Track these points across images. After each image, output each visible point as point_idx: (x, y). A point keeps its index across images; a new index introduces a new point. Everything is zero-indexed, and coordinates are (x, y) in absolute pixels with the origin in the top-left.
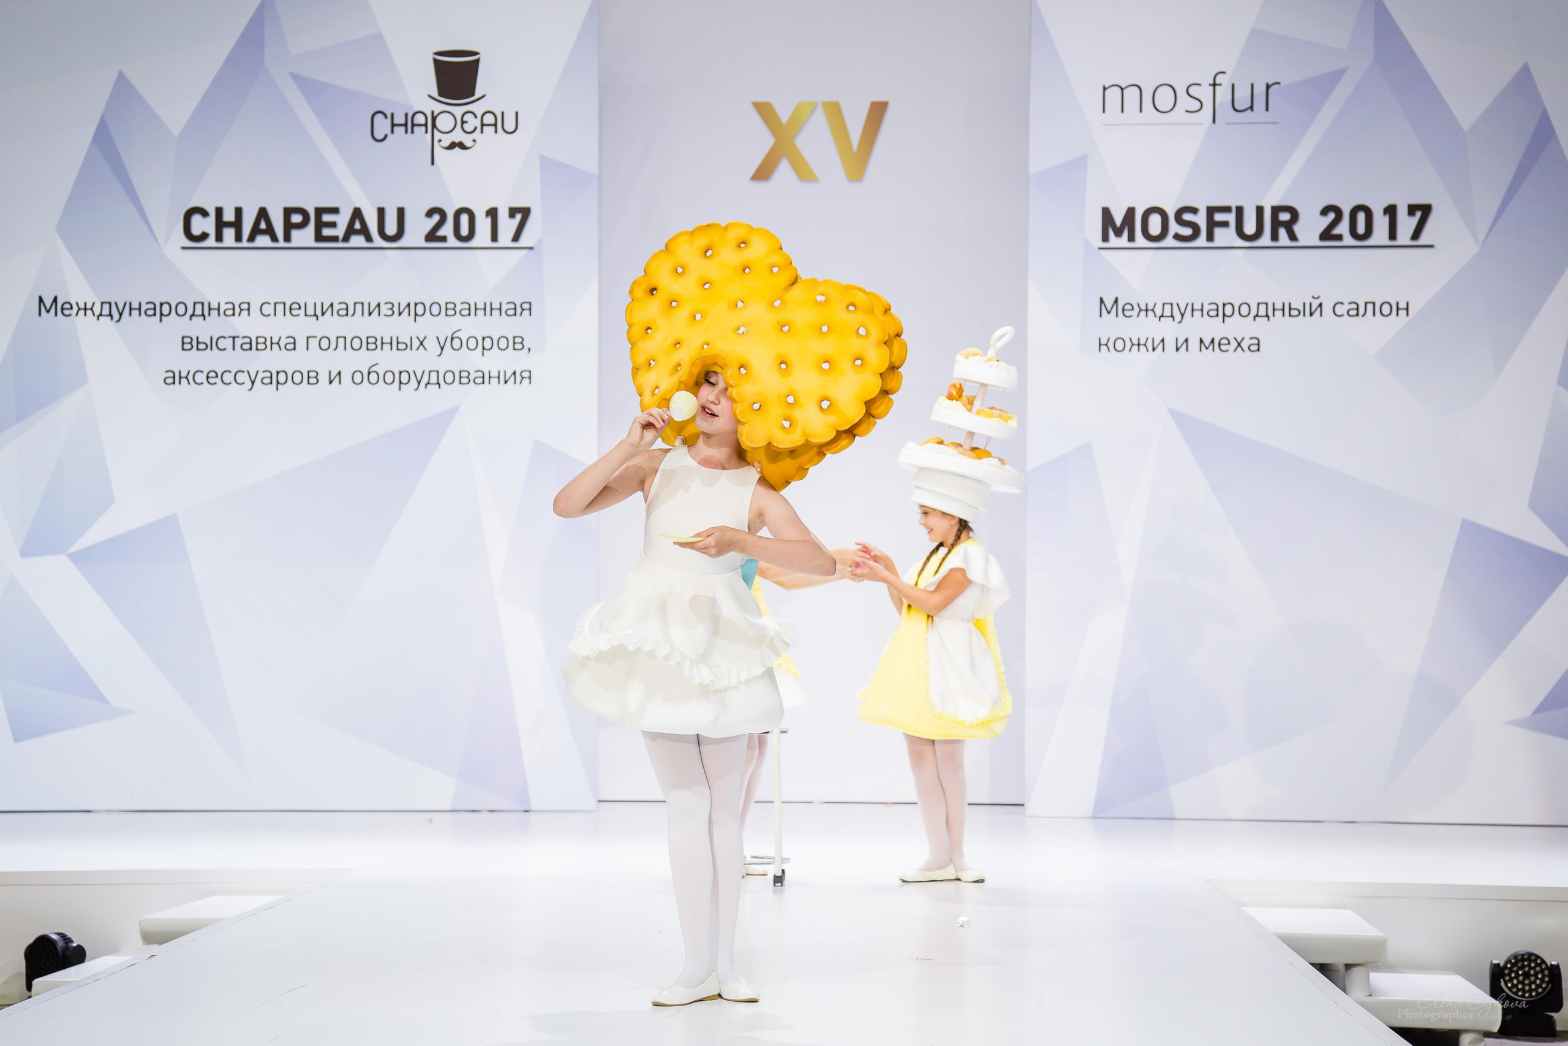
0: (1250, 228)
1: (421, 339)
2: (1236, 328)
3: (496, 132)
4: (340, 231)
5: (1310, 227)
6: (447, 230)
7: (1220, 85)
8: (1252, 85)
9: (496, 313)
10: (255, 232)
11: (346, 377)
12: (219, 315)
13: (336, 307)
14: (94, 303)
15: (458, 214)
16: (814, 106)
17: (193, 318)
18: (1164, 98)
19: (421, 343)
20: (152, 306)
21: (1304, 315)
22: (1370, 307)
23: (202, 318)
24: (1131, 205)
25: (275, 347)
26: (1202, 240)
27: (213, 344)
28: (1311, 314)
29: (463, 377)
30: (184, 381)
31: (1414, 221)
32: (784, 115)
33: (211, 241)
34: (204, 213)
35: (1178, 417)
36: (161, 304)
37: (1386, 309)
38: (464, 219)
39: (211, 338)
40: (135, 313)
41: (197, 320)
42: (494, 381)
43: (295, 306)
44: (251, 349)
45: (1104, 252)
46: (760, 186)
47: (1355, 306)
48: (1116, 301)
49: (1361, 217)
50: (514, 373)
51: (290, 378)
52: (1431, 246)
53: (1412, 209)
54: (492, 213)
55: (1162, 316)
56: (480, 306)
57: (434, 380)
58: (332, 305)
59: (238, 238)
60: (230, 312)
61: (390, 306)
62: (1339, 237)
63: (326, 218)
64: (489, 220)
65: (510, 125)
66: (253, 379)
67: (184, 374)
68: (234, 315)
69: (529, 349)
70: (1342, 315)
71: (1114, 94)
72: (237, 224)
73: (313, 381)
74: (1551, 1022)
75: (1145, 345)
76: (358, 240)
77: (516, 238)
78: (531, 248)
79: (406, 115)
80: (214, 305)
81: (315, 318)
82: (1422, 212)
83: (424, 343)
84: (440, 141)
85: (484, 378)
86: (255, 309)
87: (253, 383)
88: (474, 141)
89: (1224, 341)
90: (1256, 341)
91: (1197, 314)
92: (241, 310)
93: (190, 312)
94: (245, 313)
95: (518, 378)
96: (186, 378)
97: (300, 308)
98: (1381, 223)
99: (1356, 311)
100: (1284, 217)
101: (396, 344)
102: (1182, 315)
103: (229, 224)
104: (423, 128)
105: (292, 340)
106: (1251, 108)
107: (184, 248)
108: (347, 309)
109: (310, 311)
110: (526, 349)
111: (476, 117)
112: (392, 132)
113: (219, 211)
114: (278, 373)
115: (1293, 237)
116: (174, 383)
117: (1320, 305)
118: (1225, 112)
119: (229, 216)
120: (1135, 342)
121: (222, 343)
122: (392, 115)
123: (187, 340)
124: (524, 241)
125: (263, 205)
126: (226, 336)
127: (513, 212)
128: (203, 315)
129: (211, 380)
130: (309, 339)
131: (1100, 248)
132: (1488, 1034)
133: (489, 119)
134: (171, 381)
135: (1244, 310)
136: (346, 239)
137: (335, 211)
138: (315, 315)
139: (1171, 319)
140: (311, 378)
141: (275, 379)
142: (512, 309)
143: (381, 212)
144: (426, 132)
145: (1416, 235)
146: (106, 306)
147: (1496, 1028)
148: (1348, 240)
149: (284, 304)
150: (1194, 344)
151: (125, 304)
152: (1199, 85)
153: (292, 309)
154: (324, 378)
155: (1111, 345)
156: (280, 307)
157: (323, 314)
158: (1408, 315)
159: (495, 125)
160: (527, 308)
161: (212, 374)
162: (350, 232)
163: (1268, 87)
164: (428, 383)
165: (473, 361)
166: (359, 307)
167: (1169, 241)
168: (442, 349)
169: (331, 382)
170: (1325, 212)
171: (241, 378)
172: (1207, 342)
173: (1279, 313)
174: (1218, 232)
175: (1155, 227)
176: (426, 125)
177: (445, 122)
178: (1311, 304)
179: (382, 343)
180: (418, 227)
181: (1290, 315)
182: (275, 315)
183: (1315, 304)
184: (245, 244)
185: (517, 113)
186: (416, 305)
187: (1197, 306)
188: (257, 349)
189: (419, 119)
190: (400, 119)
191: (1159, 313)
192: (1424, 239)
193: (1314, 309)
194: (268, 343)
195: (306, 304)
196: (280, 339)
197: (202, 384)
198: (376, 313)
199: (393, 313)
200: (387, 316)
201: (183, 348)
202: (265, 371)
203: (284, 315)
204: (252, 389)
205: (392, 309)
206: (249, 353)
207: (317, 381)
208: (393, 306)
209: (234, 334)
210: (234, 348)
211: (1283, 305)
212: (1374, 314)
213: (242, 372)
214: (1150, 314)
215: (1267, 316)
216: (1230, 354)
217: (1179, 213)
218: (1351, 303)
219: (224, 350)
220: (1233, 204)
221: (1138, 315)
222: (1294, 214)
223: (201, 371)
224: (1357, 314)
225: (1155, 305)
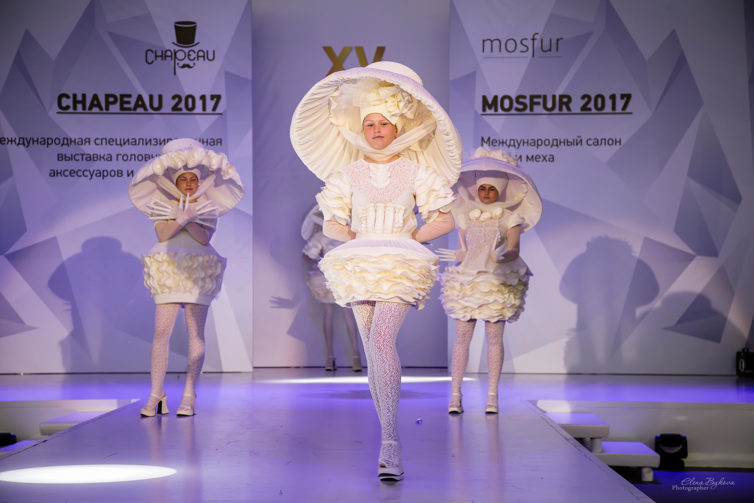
0: (549, 105)
2: (544, 150)
3: (204, 60)
4: (132, 105)
5: (576, 105)
6: (182, 105)
7: (536, 39)
8: (551, 40)
10: (92, 106)
12: (75, 144)
13: (130, 141)
14: (15, 139)
15: (187, 98)
16: (351, 48)
17: (64, 146)
18: (511, 46)
20: (43, 140)
21: (574, 145)
22: (603, 141)
23: (67, 146)
24: (496, 94)
25: (102, 159)
26: (528, 111)
27: (72, 158)
28: (577, 144)
30: (59, 175)
31: (623, 102)
32: (337, 52)
33: (71, 110)
34: (68, 97)
36: (48, 139)
37: (611, 142)
38: (190, 100)
39: (72, 155)
40: (35, 143)
41: (65, 147)
43: (111, 140)
44: (90, 160)
45: (484, 117)
47: (596, 141)
48: (489, 139)
49: (600, 100)
51: (109, 173)
52: (631, 113)
53: (623, 96)
54: (203, 98)
55: (510, 145)
58: (128, 140)
59: (84, 108)
60: (80, 143)
61: (156, 140)
62: (590, 109)
63: (126, 99)
64: (202, 101)
65: (211, 57)
66: (92, 172)
67: (59, 171)
68: (82, 144)
70: (590, 145)
71: (488, 44)
72: (83, 102)
73: (120, 175)
74: (683, 463)
76: (140, 110)
77: (214, 108)
78: (221, 114)
79: (162, 52)
80: (73, 139)
81: (120, 146)
82: (627, 97)
84: (178, 64)
86: (92, 141)
87: (92, 176)
88: (194, 64)
89: (538, 157)
90: (552, 157)
91: (526, 144)
93: (61, 142)
94: (87, 143)
96: (60, 173)
97: (113, 141)
98: (608, 103)
99: (597, 143)
100: (565, 100)
102: (519, 145)
103: (79, 102)
104: (170, 58)
105: (109, 156)
106: (550, 50)
107: (58, 113)
108: (135, 142)
109: (118, 142)
111: (195, 52)
112: (156, 59)
113: (75, 96)
114: (103, 171)
115: (569, 109)
116: (54, 176)
117: (581, 140)
118: (538, 52)
119: (79, 98)
121: (77, 157)
122: (156, 52)
123: (60, 156)
124: (218, 111)
125: (95, 93)
126: (79, 153)
128: (68, 144)
129: (72, 175)
130: (119, 156)
131: (482, 115)
132: (655, 469)
133: (201, 54)
134: (52, 175)
135: (547, 143)
136: (135, 109)
137: (129, 96)
138: (121, 144)
139: (513, 147)
140: (119, 173)
142: (212, 142)
143: (151, 97)
144: (172, 59)
145: (624, 108)
146: (22, 140)
147: (657, 465)
148: (594, 110)
149: (106, 139)
150: (524, 158)
151: (30, 139)
152: (526, 39)
153: (110, 141)
154: (125, 174)
156: (104, 141)
157: (124, 144)
158: (620, 144)
159: (204, 57)
160: (220, 141)
161: (73, 172)
162: (137, 106)
163: (558, 40)
166: (141, 141)
167: (513, 111)
169: (128, 175)
170: (583, 97)
171: (86, 173)
172: (530, 157)
173: (562, 144)
174: (535, 107)
175: (507, 105)
176: (171, 56)
177: (180, 55)
178: (577, 140)
180: (168, 104)
181: (568, 145)
182: (102, 144)
183: (579, 139)
184: (87, 111)
185: (214, 52)
187: (526, 141)
188: (93, 160)
189: (169, 53)
190: (159, 53)
191: (508, 143)
192: (628, 110)
193: (578, 142)
194: (99, 157)
195: (116, 139)
196: (104, 155)
197: (67, 176)
198: (149, 143)
199: (157, 144)
200: (154, 145)
201: (58, 160)
202: (97, 170)
203: (106, 144)
204: (91, 179)
205: (157, 142)
206: (90, 162)
207: (122, 175)
208: (157, 140)
209: (82, 153)
210: (82, 159)
211: (565, 140)
212: (605, 144)
213: (87, 170)
214: (505, 144)
215: (557, 145)
216: (541, 163)
217: (518, 98)
218: (595, 139)
219: (78, 160)
220: (542, 93)
221: (499, 145)
222: (569, 99)
223: (67, 170)
224: (598, 144)
225: (507, 140)
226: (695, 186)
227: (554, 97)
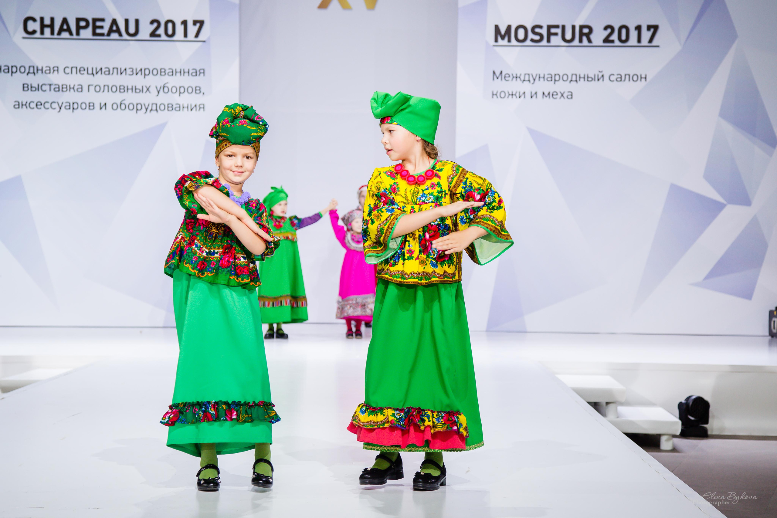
0: (568, 36)
1: (148, 87)
4: (105, 31)
5: (598, 36)
6: (161, 31)
9: (186, 74)
10: (61, 30)
11: (109, 106)
12: (42, 72)
13: (103, 70)
15: (167, 23)
17: (29, 75)
19: (148, 89)
20: (7, 68)
21: (595, 80)
22: (627, 77)
23: (33, 75)
24: (509, 24)
25: (72, 90)
26: (544, 42)
27: (39, 88)
28: (598, 80)
29: (170, 107)
30: (24, 107)
31: (650, 33)
33: (38, 35)
34: (34, 20)
35: (531, 131)
36: (12, 67)
37: (635, 78)
38: (170, 26)
39: (38, 85)
41: (31, 75)
42: (186, 109)
43: (82, 69)
44: (59, 91)
45: (496, 48)
46: (323, 12)
47: (619, 76)
48: (501, 73)
49: (624, 31)
50: (196, 106)
51: (80, 106)
52: (658, 46)
53: (649, 28)
54: (184, 23)
55: (524, 80)
56: (178, 70)
57: (154, 108)
58: (101, 69)
59: (52, 33)
60: (48, 72)
61: (131, 70)
62: (613, 41)
63: (98, 24)
64: (182, 27)
66: (60, 105)
67: (24, 103)
68: (50, 73)
69: (203, 94)
70: (613, 81)
72: (52, 26)
73: (92, 108)
75: (515, 95)
76: (115, 36)
77: (197, 35)
78: (204, 41)
80: (40, 68)
81: (92, 76)
82: (654, 28)
83: (150, 89)
85: (180, 108)
86: (61, 70)
87: (60, 108)
89: (555, 93)
90: (570, 94)
91: (542, 79)
92: (54, 71)
93: (27, 71)
94: (56, 72)
95: (198, 108)
96: (26, 105)
97: (84, 70)
98: (634, 34)
99: (620, 79)
100: (586, 31)
101: (135, 89)
102: (534, 80)
103: (47, 26)
105: (80, 87)
107: (24, 38)
108: (109, 71)
109: (90, 72)
110: (202, 94)
113: (42, 19)
114: (73, 103)
115: (590, 41)
116: (19, 108)
117: (603, 76)
119: (47, 22)
120: (511, 93)
121: (44, 88)
123: (26, 86)
124: (201, 37)
125: (65, 16)
126: (46, 83)
127: (195, 22)
128: (34, 73)
129: (39, 107)
130: (91, 87)
131: (494, 46)
132: (674, 436)
134: (17, 106)
135: (565, 78)
136: (109, 34)
137: (103, 20)
138: (93, 74)
139: (528, 82)
140: (91, 106)
141: (72, 107)
142: (194, 72)
143: (127, 21)
145: (651, 41)
147: (678, 433)
148: (617, 43)
149: (76, 68)
150: (540, 95)
153: (80, 70)
154: (97, 106)
155: (498, 95)
156: (74, 70)
157: (97, 73)
158: (646, 80)
160: (203, 72)
162: (111, 31)
164: (151, 110)
165: (175, 99)
166: (115, 70)
167: (528, 42)
168: (159, 92)
169: (101, 108)
170: (606, 28)
172: (546, 94)
173: (582, 80)
174: (553, 38)
175: (521, 35)
178: (598, 75)
179: (128, 89)
180: (146, 29)
181: (588, 81)
182: (72, 73)
183: (600, 75)
184: (55, 36)
186: (145, 69)
187: (542, 76)
188: (62, 91)
191: (522, 78)
192: (655, 43)
193: (600, 78)
194: (68, 88)
195: (88, 68)
196: (74, 86)
197: (33, 108)
198: (124, 73)
199: (133, 74)
200: (130, 75)
201: (24, 90)
202: (66, 102)
203: (77, 73)
204: (59, 111)
205: (133, 71)
206: (58, 93)
207: (94, 108)
208: (133, 70)
209: (50, 83)
210: (50, 90)
211: (585, 75)
212: (629, 80)
213: (55, 102)
214: (518, 79)
215: (576, 81)
216: (558, 100)
217: (533, 28)
218: (618, 75)
219: (45, 91)
220: (560, 24)
221: (512, 80)
222: (591, 29)
223: (33, 102)
224: (621, 81)
225: (521, 75)
226: (728, 128)
227: (573, 27)
